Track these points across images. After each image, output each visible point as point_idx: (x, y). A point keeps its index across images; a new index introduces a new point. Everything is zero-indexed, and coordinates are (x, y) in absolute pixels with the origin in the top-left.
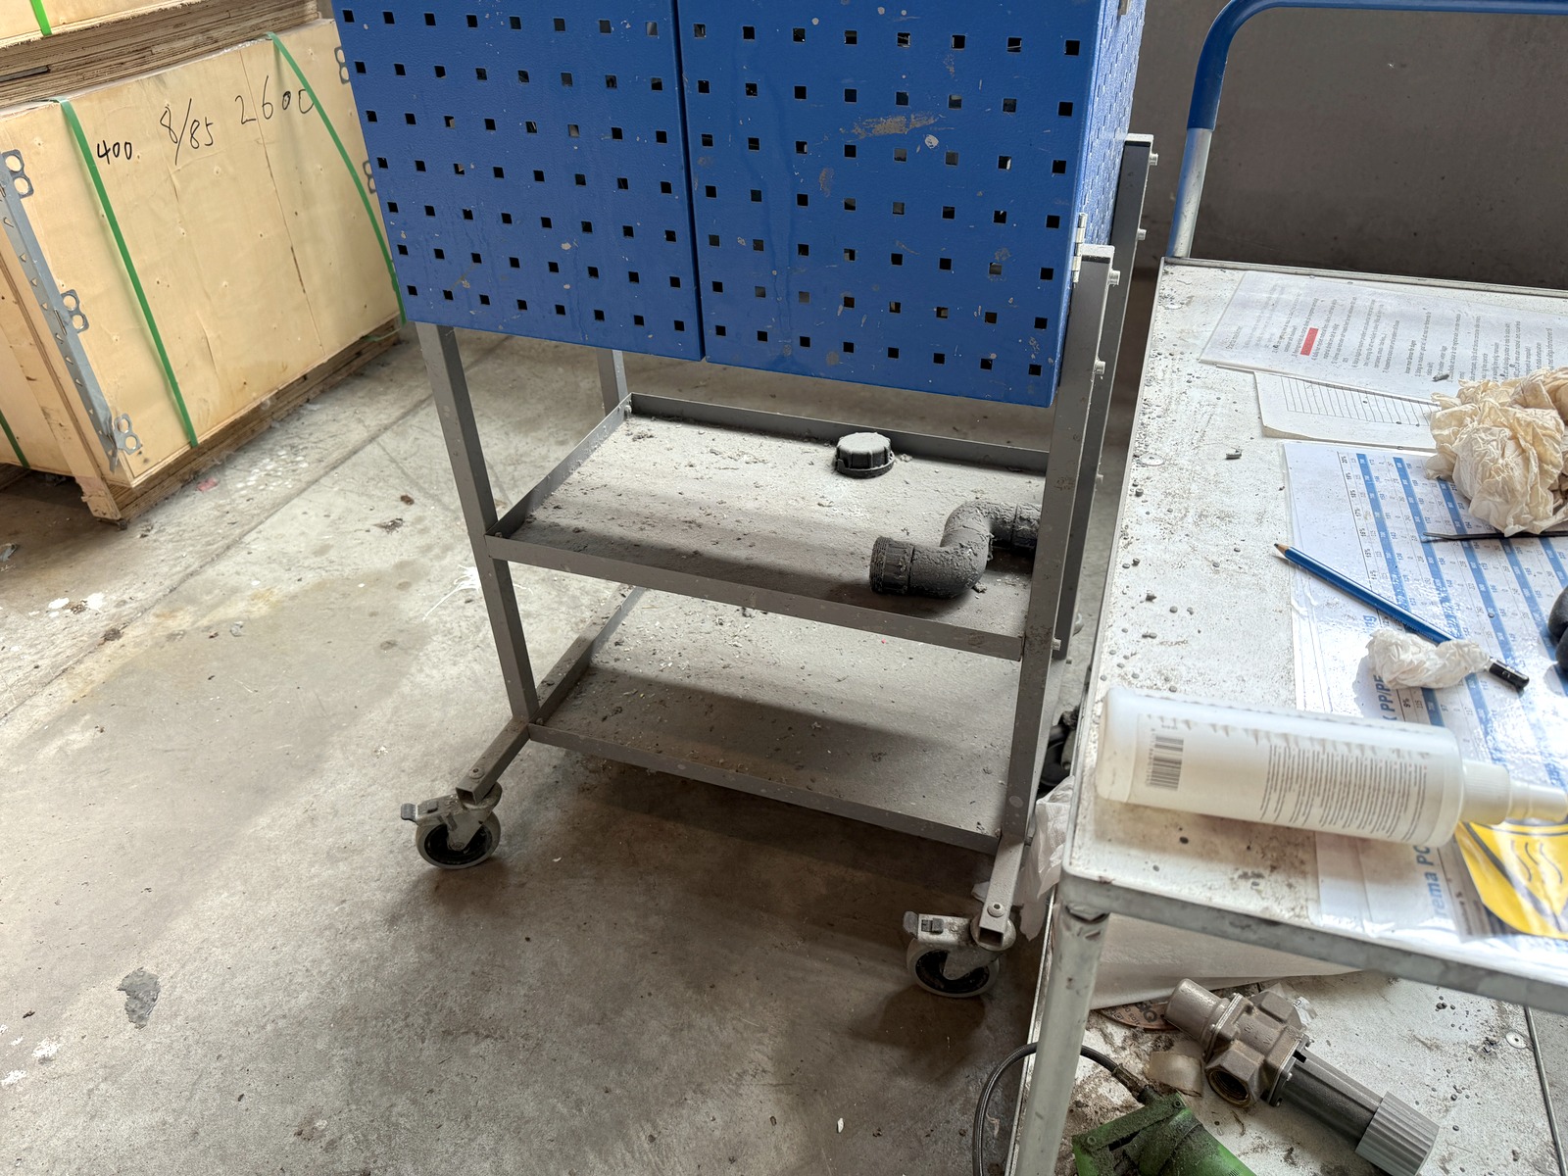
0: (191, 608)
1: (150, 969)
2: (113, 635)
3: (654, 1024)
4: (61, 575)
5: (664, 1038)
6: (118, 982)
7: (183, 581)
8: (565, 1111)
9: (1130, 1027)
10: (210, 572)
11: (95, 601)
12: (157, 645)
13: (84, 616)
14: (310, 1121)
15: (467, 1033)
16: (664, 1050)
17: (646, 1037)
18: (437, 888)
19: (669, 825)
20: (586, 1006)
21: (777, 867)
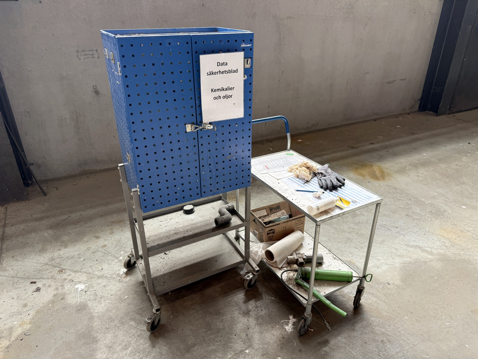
0: (3, 339)
3: (218, 324)
5: (221, 324)
8: (219, 343)
9: (285, 267)
12: (5, 352)
15: (190, 348)
16: (223, 325)
17: (219, 326)
18: (155, 336)
19: (184, 299)
20: (204, 330)
21: (209, 291)
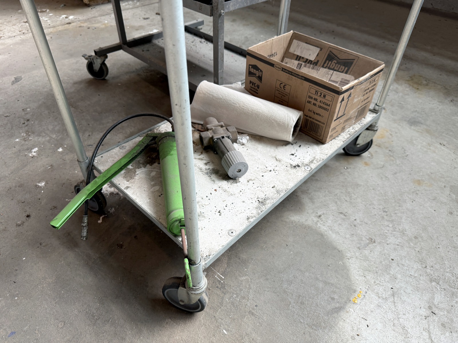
0: (89, 23)
1: (22, 77)
2: (70, 23)
4: (69, 12)
6: (15, 77)
7: (92, 18)
10: (99, 18)
11: (71, 17)
12: (76, 27)
13: (67, 19)
14: (27, 108)
